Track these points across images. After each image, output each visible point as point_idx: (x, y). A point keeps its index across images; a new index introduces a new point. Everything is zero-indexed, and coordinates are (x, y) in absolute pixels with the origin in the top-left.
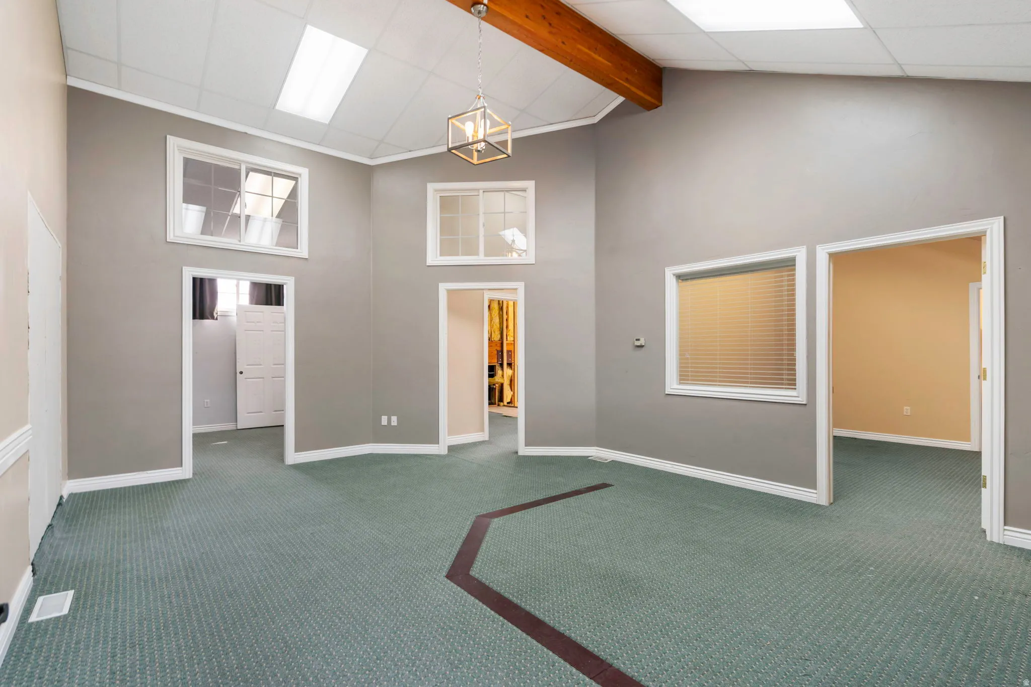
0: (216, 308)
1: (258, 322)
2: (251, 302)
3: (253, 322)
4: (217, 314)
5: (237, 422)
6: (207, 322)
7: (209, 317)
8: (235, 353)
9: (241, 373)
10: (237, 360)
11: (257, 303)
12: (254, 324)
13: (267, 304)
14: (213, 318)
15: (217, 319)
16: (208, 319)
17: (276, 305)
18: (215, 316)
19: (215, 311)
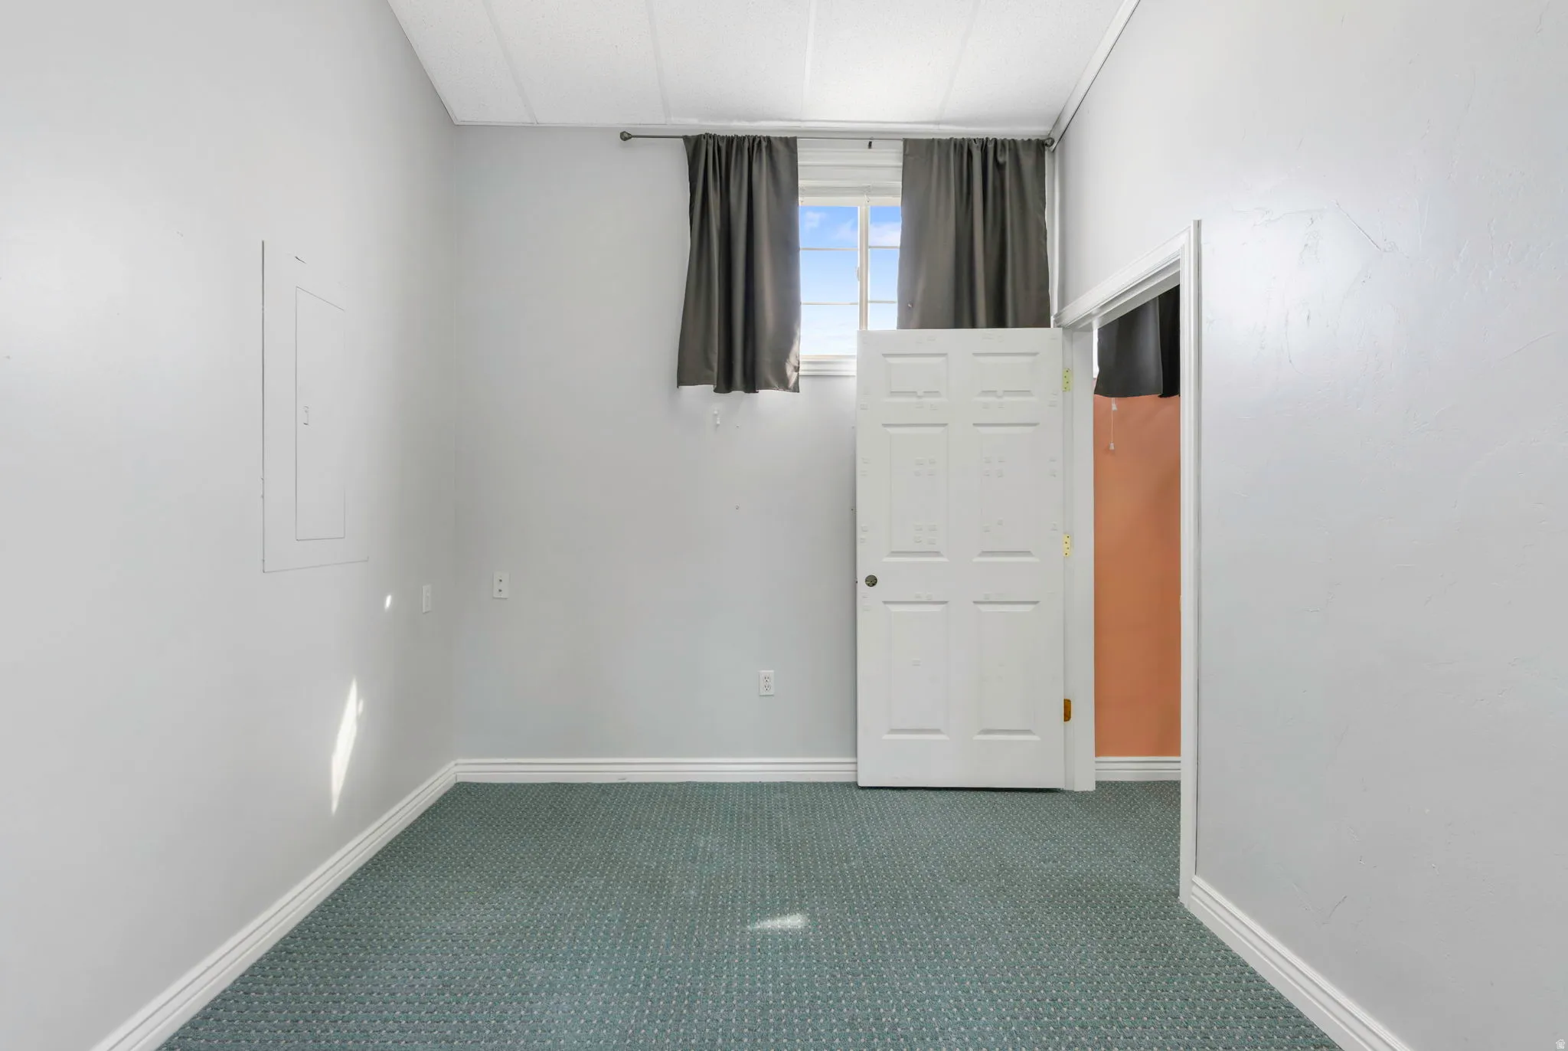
0: (795, 349)
1: (928, 393)
2: (904, 323)
3: (914, 393)
4: (797, 369)
5: (856, 755)
6: (768, 398)
7: (773, 381)
8: (854, 510)
9: (872, 581)
10: (860, 535)
11: (926, 323)
12: (914, 400)
13: (957, 324)
14: (783, 383)
15: (796, 389)
16: (768, 386)
17: (988, 327)
18: (792, 376)
19: (792, 360)
